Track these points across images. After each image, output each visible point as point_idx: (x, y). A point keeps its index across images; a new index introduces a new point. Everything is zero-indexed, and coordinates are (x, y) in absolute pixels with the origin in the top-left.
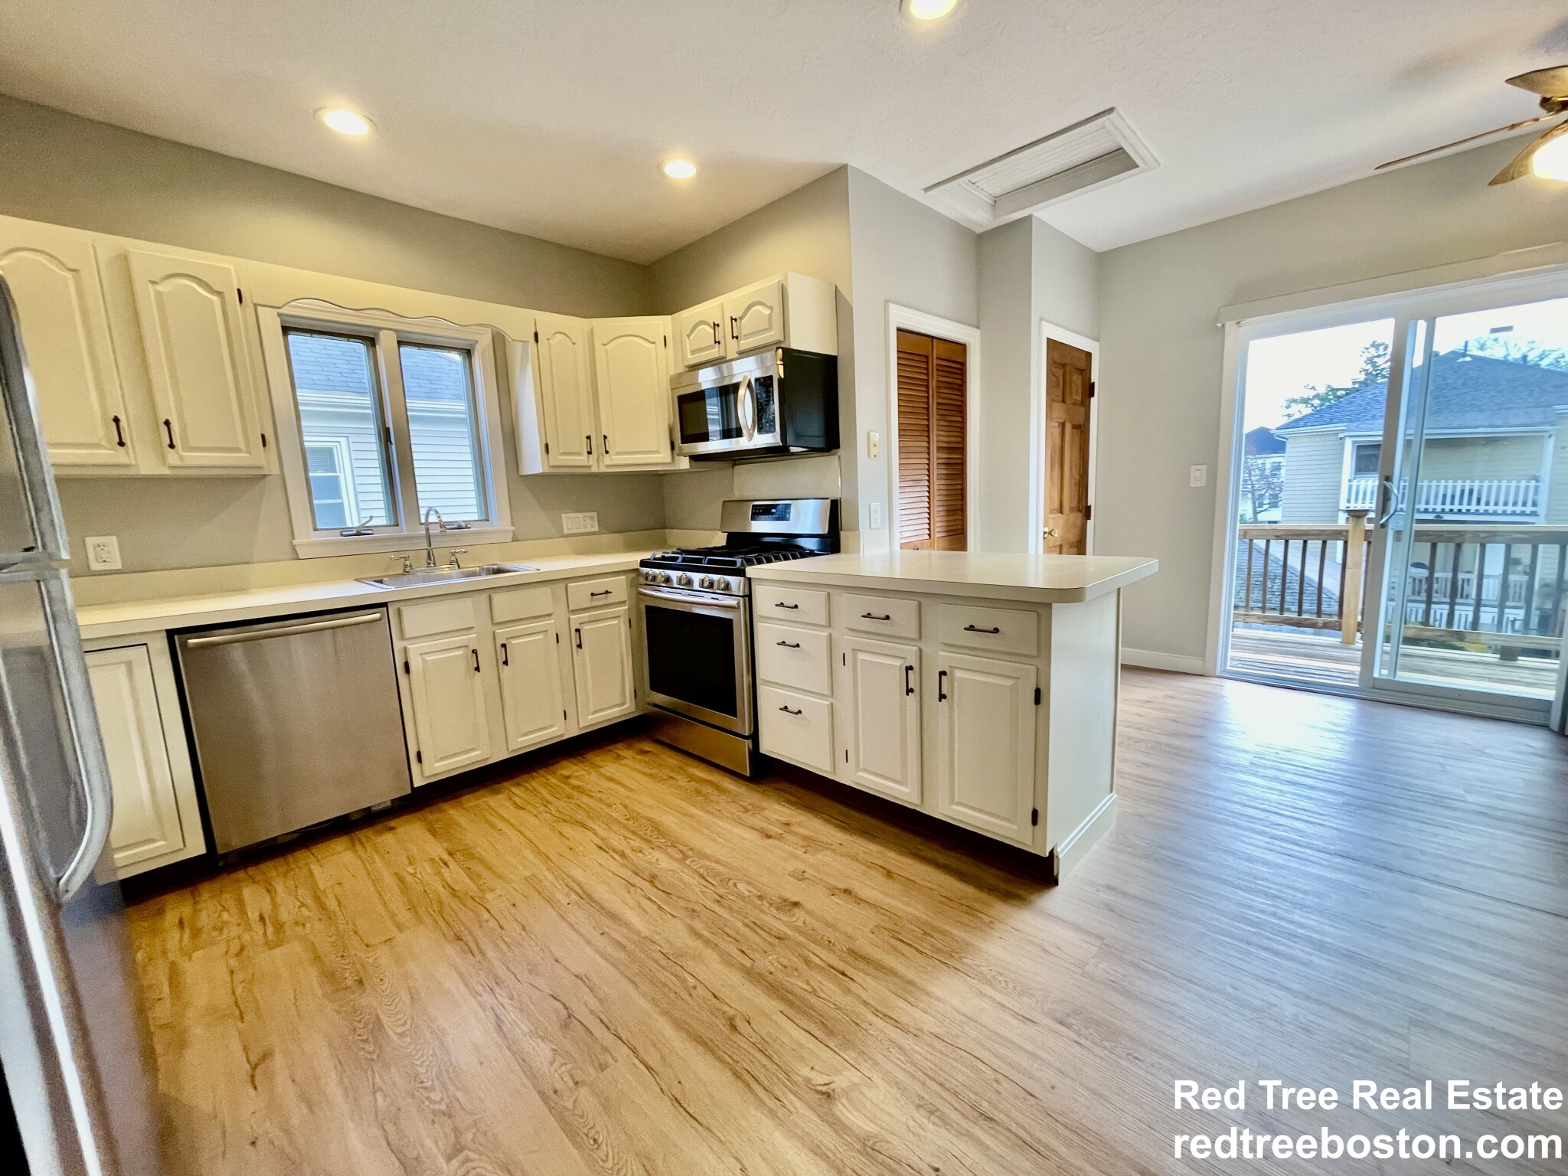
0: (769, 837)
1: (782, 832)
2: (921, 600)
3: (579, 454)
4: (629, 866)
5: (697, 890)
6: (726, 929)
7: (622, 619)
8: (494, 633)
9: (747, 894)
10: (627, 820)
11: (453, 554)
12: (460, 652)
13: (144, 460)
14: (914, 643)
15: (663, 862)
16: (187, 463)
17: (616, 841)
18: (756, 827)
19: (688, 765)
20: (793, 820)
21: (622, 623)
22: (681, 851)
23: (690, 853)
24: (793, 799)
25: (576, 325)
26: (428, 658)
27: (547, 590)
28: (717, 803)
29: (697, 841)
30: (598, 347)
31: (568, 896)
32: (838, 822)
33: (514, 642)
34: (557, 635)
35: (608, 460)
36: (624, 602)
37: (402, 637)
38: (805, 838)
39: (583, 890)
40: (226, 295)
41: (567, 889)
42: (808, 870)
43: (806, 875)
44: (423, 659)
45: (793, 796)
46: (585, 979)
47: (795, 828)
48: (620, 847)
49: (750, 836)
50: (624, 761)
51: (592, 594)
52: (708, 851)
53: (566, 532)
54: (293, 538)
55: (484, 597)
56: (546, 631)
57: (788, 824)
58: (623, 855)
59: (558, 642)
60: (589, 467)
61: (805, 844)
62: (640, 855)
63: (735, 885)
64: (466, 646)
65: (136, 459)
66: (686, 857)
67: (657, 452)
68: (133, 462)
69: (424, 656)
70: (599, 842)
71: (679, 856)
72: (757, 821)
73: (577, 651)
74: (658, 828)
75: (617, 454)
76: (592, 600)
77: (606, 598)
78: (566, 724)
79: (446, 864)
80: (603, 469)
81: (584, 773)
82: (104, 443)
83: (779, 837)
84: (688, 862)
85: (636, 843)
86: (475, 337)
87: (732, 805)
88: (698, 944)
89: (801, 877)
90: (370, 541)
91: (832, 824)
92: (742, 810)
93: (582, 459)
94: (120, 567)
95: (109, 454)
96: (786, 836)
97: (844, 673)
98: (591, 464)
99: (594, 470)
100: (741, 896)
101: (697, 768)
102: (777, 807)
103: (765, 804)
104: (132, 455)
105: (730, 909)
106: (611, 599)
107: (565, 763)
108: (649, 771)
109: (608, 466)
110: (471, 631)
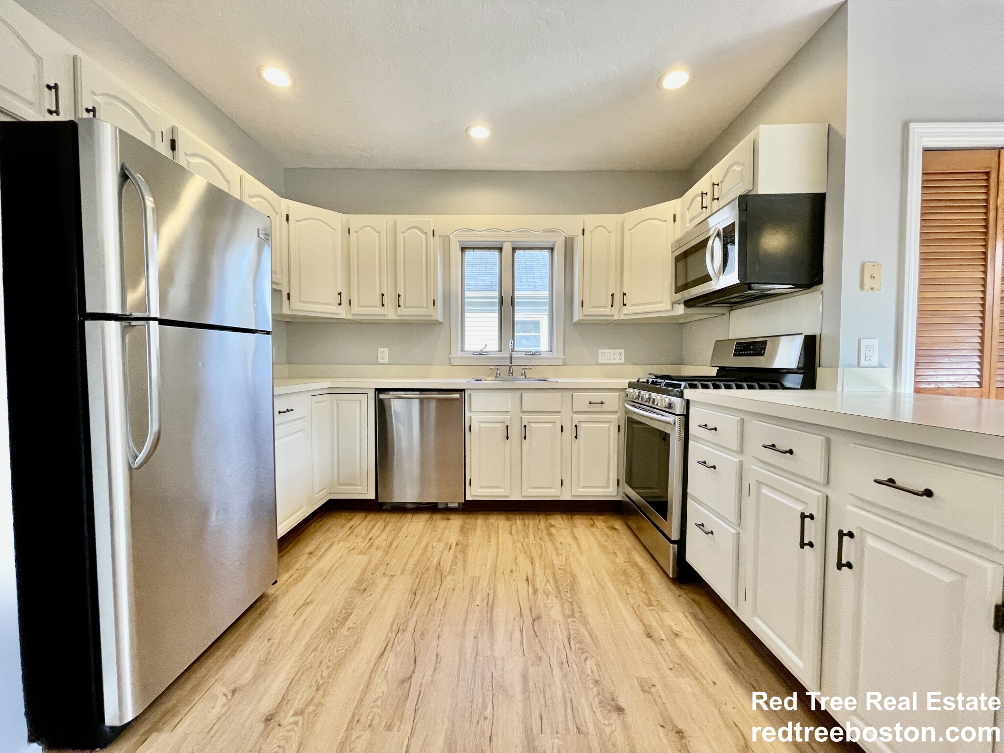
0: (649, 636)
1: (664, 637)
2: (832, 436)
3: (605, 307)
4: (532, 601)
5: (556, 644)
6: (547, 690)
7: (612, 423)
8: (521, 417)
9: (589, 672)
10: (560, 569)
11: (524, 369)
12: (499, 425)
13: (390, 313)
14: (818, 488)
15: (554, 610)
16: (404, 313)
17: (540, 582)
18: (646, 622)
19: (635, 548)
20: (685, 634)
21: (612, 427)
22: (573, 609)
23: (577, 615)
24: (701, 616)
25: (611, 220)
26: (482, 425)
27: (558, 395)
28: (632, 587)
29: (590, 608)
30: (627, 233)
31: (483, 600)
32: (729, 659)
33: (532, 425)
34: (562, 426)
35: (625, 310)
36: (616, 412)
37: (470, 411)
38: (682, 656)
39: (493, 600)
40: (428, 234)
41: (486, 596)
42: (658, 687)
43: (653, 689)
44: (479, 426)
45: (703, 613)
46: (439, 660)
47: (679, 642)
48: (538, 585)
49: (635, 627)
50: (594, 530)
51: (590, 403)
52: (591, 620)
53: (600, 361)
54: (450, 354)
55: (518, 393)
56: (554, 422)
57: (677, 635)
58: (535, 591)
59: (562, 431)
60: (613, 316)
61: (678, 661)
62: (545, 597)
63: (586, 659)
64: (504, 422)
65: (388, 313)
66: (573, 616)
67: (660, 302)
68: (386, 313)
69: (480, 423)
70: (530, 574)
71: (568, 613)
72: (651, 618)
73: (575, 441)
74: (573, 587)
75: (632, 305)
76: (589, 407)
77: (601, 407)
78: (561, 490)
79: (450, 548)
80: (622, 317)
81: (563, 526)
82: (378, 305)
83: (659, 642)
84: (570, 620)
85: (550, 588)
86: (555, 240)
87: (643, 595)
88: (518, 688)
89: (646, 687)
90: (486, 358)
91: (724, 658)
92: (647, 602)
93: (608, 311)
94: (387, 362)
95: (379, 310)
96: (666, 644)
97: (749, 503)
98: (613, 313)
99: (616, 318)
100: (582, 672)
101: (640, 554)
102: (680, 615)
103: (670, 607)
104: (386, 311)
105: (565, 676)
106: (604, 408)
107: (559, 517)
108: (603, 542)
109: (625, 315)
110: (508, 414)
